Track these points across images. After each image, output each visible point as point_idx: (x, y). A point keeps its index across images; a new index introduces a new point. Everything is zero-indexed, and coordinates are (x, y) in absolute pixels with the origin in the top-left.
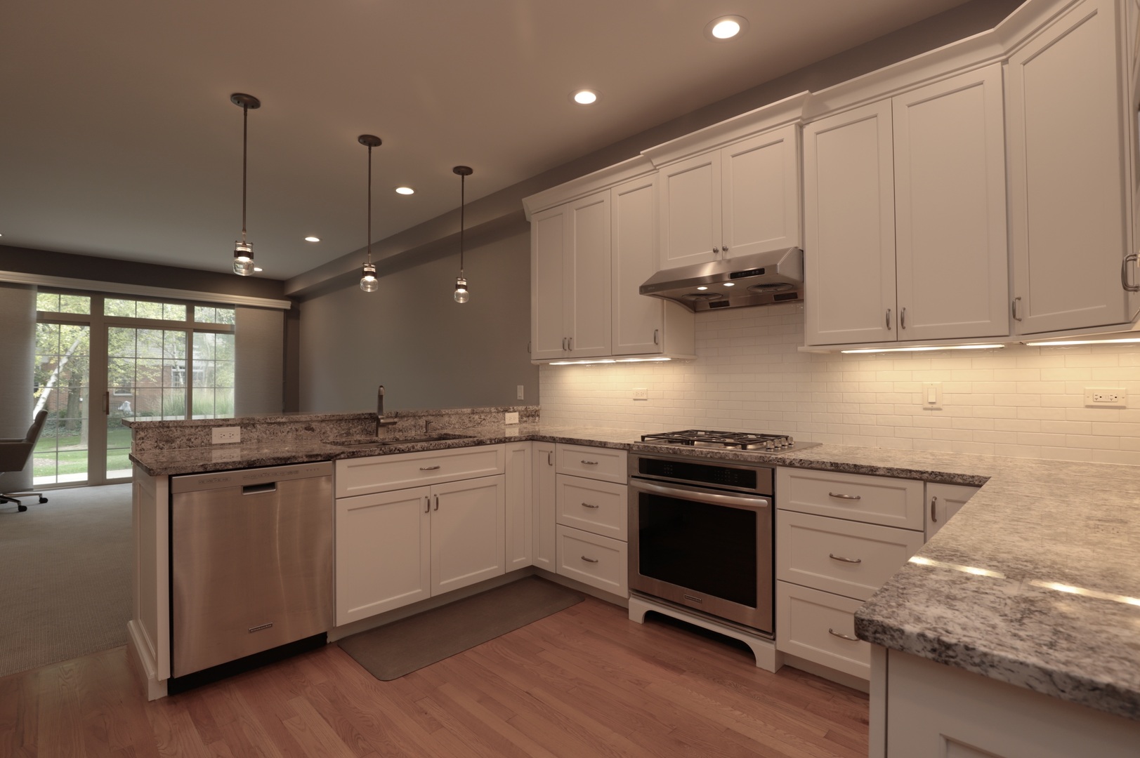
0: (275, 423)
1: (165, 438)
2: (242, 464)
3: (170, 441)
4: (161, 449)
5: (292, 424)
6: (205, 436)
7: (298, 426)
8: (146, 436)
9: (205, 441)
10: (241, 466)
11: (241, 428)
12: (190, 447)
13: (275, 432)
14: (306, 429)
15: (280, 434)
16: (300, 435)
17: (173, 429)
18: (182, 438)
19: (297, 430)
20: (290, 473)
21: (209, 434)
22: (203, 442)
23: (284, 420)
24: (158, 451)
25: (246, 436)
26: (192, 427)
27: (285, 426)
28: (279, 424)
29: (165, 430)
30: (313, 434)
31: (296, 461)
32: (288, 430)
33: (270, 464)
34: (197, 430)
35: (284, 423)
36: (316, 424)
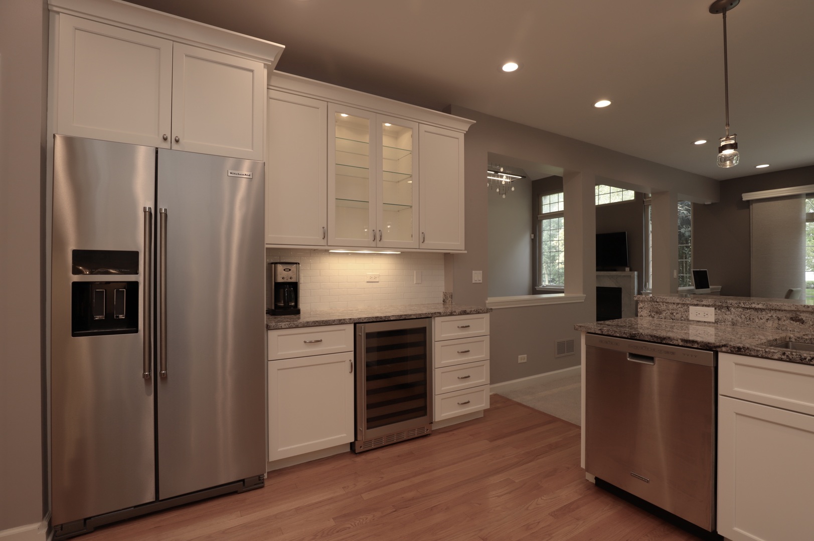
0: (750, 308)
1: (655, 310)
2: (626, 335)
3: (659, 312)
4: (653, 317)
5: (772, 312)
6: (684, 312)
7: (780, 314)
8: (643, 306)
9: (684, 316)
10: (625, 336)
11: (715, 309)
12: (672, 319)
13: (751, 318)
14: (792, 319)
15: (757, 320)
16: (784, 325)
17: (661, 303)
18: (667, 311)
19: (779, 319)
20: (668, 352)
21: (687, 311)
22: (682, 317)
23: (760, 306)
24: (651, 319)
25: (720, 317)
26: (674, 303)
27: (764, 313)
28: (756, 309)
29: (656, 303)
30: (802, 326)
31: (671, 343)
32: (767, 317)
33: (647, 339)
34: (678, 307)
35: (762, 310)
36: (808, 315)
